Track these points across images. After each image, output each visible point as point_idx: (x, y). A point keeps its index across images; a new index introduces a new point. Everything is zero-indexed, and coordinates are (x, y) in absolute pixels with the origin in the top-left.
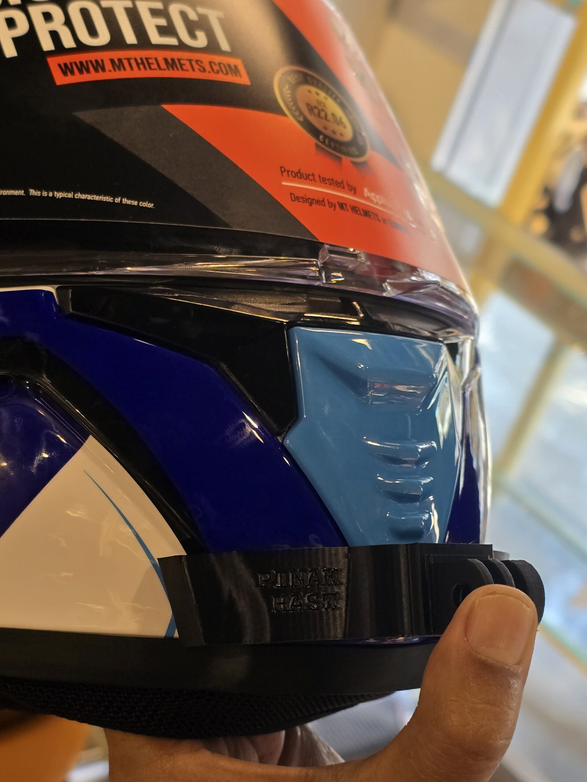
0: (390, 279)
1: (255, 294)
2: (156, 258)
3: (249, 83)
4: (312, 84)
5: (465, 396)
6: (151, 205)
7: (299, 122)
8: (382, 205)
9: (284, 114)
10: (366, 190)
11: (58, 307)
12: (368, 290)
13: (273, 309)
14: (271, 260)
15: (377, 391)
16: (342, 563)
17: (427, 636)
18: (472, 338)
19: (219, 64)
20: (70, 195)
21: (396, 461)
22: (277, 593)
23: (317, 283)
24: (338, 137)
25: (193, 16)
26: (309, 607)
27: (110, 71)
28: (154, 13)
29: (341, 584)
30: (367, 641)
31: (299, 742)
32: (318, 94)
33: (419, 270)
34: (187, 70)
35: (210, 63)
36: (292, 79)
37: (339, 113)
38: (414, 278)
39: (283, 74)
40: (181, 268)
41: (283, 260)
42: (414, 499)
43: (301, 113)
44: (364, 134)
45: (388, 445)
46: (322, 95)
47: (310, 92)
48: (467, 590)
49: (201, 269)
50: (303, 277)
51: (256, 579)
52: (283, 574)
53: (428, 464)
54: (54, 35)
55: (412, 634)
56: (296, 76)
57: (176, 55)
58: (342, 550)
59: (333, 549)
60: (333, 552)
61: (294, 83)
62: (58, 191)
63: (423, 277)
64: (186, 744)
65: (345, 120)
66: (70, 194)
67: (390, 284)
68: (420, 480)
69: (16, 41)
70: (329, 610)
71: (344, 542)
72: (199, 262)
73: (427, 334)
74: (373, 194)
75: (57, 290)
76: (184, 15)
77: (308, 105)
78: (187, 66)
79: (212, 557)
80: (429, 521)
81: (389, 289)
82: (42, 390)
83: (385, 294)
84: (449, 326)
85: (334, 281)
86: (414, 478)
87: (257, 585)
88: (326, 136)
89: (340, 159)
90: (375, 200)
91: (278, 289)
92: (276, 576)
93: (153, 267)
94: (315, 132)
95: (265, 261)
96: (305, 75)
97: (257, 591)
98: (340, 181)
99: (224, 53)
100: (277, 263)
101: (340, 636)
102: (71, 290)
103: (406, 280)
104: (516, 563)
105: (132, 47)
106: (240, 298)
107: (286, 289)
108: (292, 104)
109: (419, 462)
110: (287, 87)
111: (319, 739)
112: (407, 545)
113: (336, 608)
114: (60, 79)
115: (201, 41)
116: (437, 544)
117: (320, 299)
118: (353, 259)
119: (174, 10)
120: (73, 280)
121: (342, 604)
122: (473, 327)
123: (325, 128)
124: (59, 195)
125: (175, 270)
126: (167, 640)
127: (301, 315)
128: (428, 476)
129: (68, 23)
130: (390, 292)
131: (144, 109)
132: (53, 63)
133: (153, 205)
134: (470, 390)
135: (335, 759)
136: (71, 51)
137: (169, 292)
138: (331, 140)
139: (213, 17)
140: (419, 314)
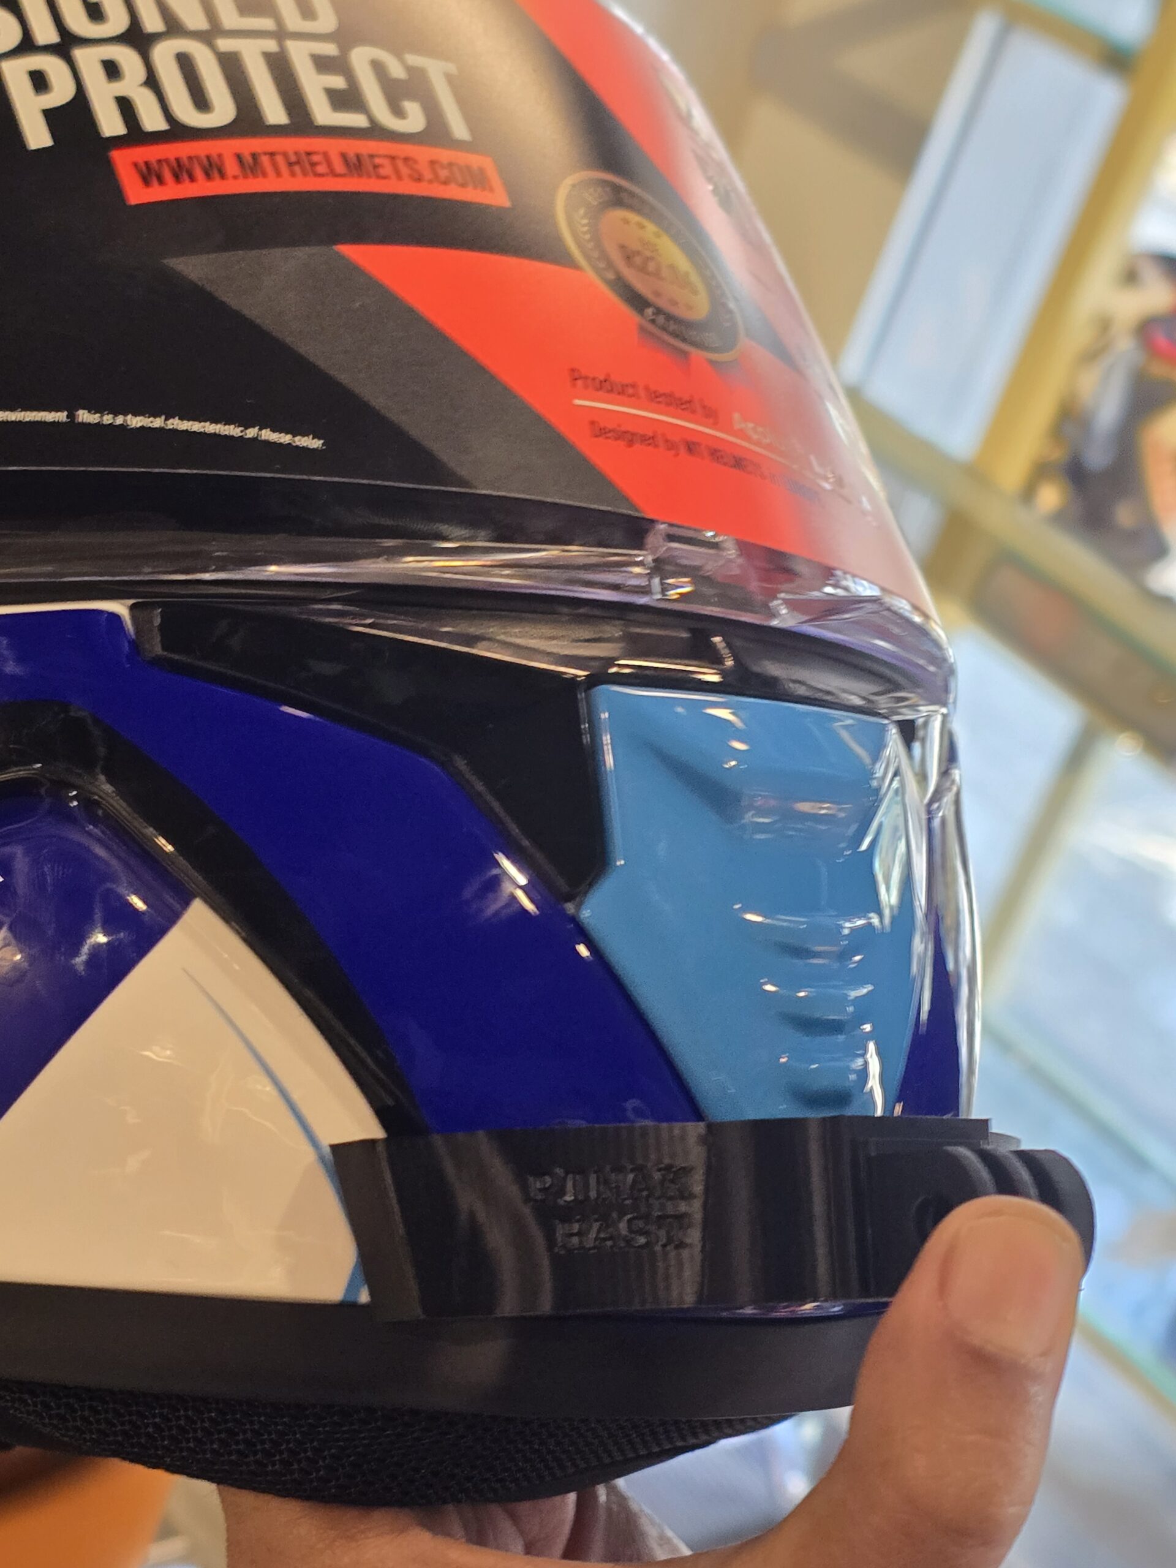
0: (787, 592)
1: (521, 620)
2: (328, 548)
3: (507, 204)
4: (630, 207)
5: (932, 826)
6: (315, 444)
7: (608, 282)
8: (768, 447)
9: (576, 266)
10: (736, 416)
11: (133, 644)
12: (742, 613)
13: (555, 650)
14: (551, 553)
15: (761, 812)
16: (695, 1155)
17: (863, 1300)
18: (944, 710)
19: (450, 165)
20: (158, 423)
21: (801, 952)
22: (567, 1214)
23: (642, 600)
24: (680, 312)
25: (396, 71)
26: (628, 1242)
27: (235, 177)
28: (322, 64)
29: (692, 1196)
30: (741, 1311)
31: (602, 1515)
32: (642, 227)
33: (839, 573)
34: (385, 178)
35: (433, 163)
36: (592, 197)
37: (683, 264)
38: (829, 590)
39: (574, 186)
40: (376, 568)
41: (576, 552)
42: (836, 1027)
43: (610, 265)
44: (732, 305)
45: (784, 921)
46: (651, 227)
47: (626, 222)
48: (942, 1208)
49: (414, 569)
50: (615, 587)
51: (524, 1187)
52: (578, 1177)
53: (861, 960)
54: (125, 106)
55: (834, 1296)
56: (599, 190)
57: (365, 147)
58: (695, 1130)
59: (677, 1127)
60: (676, 1132)
61: (595, 203)
62: (135, 415)
63: (846, 589)
64: (380, 1517)
65: (694, 278)
66: (158, 419)
67: (787, 602)
68: (845, 992)
69: (51, 116)
70: (668, 1248)
71: (698, 1114)
72: (411, 555)
73: (857, 701)
74: (751, 425)
75: (132, 608)
76: (378, 67)
77: (623, 247)
78: (387, 170)
79: (437, 1140)
80: (864, 1073)
81: (784, 611)
82: (103, 809)
83: (775, 623)
84: (898, 687)
85: (673, 594)
86: (835, 987)
87: (527, 1199)
88: (659, 311)
89: (686, 354)
90: (755, 437)
91: (565, 610)
92: (565, 1179)
93: (323, 564)
94: (638, 302)
95: (543, 553)
96: (617, 189)
97: (526, 1211)
98: (686, 398)
99: (458, 145)
100: (565, 557)
101: (689, 1299)
102: (160, 610)
103: (816, 594)
104: (1038, 1156)
105: (277, 130)
106: (493, 629)
107: (582, 611)
108: (591, 245)
109: (844, 955)
110: (582, 211)
111: (642, 1511)
112: (824, 1119)
113: (681, 1245)
114: (136, 193)
115: (414, 120)
116: (880, 1118)
117: (647, 631)
118: (712, 551)
119: (360, 58)
120: (165, 590)
121: (694, 1236)
122: (946, 690)
123: (658, 294)
124: (136, 422)
125: (364, 571)
126: (345, 1308)
127: (610, 661)
128: (863, 983)
129: (152, 82)
130: (784, 618)
131: (302, 253)
132: (123, 160)
133: (321, 442)
134: (940, 814)
135: (675, 1549)
136: (156, 137)
137: (355, 615)
138: (669, 317)
139: (436, 71)
140: (838, 661)
